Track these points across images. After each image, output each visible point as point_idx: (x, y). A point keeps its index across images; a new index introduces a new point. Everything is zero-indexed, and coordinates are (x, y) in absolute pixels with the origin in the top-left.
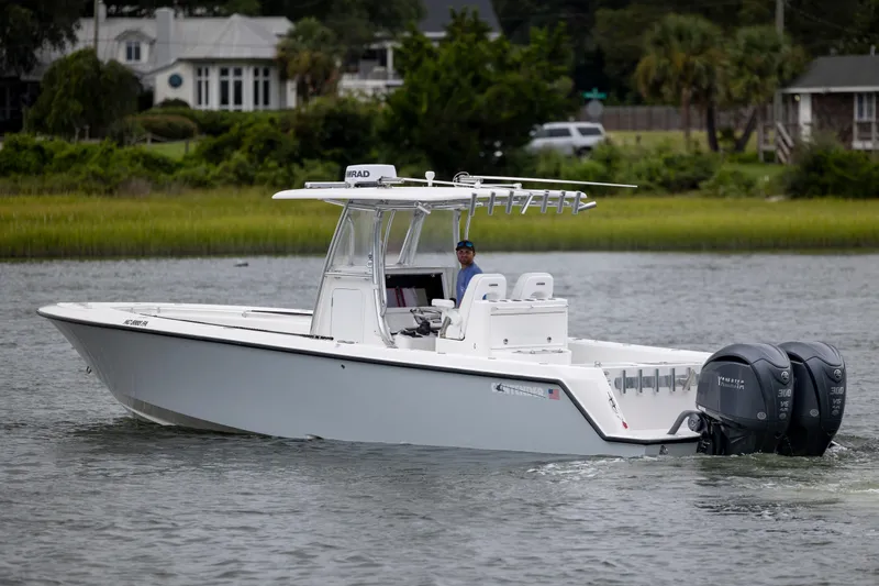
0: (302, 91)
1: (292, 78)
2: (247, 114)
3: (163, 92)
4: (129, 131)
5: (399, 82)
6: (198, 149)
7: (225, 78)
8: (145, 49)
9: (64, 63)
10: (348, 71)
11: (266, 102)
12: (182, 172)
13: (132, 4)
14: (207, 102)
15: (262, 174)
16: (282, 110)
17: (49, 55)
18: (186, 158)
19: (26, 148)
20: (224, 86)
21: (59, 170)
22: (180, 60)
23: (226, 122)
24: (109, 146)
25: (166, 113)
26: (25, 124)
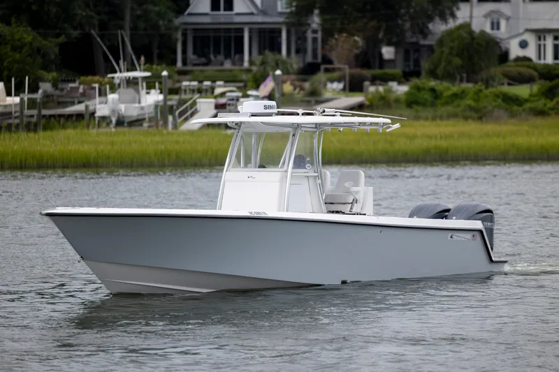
3: (515, 51)
4: (493, 78)
6: (539, 90)
7: (557, 42)
8: (503, 23)
9: (450, 33)
12: (528, 105)
14: (545, 59)
17: (439, 28)
18: (531, 95)
19: (424, 89)
20: (556, 48)
21: (446, 103)
22: (527, 30)
23: (557, 72)
24: (480, 88)
25: (517, 66)
26: (423, 73)
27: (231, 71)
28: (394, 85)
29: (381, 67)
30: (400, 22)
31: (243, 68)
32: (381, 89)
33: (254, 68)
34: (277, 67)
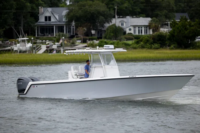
0: (153, 31)
1: (151, 29)
2: (143, 35)
3: (128, 31)
4: (122, 39)
5: (171, 29)
6: (134, 42)
7: (139, 29)
8: (124, 24)
9: (110, 27)
10: (162, 27)
11: (147, 33)
12: (131, 46)
13: (122, 16)
14: (136, 33)
15: (146, 46)
16: (149, 35)
17: (107, 25)
18: (132, 43)
19: (103, 42)
20: (139, 30)
22: (131, 26)
23: (140, 37)
24: (118, 41)
25: (128, 35)
26: (103, 37)
27: (50, 37)
28: (95, 41)
29: (91, 36)
30: (96, 24)
31: (53, 37)
32: (91, 42)
33: (57, 37)
34: (63, 36)
